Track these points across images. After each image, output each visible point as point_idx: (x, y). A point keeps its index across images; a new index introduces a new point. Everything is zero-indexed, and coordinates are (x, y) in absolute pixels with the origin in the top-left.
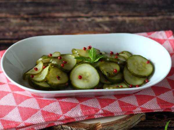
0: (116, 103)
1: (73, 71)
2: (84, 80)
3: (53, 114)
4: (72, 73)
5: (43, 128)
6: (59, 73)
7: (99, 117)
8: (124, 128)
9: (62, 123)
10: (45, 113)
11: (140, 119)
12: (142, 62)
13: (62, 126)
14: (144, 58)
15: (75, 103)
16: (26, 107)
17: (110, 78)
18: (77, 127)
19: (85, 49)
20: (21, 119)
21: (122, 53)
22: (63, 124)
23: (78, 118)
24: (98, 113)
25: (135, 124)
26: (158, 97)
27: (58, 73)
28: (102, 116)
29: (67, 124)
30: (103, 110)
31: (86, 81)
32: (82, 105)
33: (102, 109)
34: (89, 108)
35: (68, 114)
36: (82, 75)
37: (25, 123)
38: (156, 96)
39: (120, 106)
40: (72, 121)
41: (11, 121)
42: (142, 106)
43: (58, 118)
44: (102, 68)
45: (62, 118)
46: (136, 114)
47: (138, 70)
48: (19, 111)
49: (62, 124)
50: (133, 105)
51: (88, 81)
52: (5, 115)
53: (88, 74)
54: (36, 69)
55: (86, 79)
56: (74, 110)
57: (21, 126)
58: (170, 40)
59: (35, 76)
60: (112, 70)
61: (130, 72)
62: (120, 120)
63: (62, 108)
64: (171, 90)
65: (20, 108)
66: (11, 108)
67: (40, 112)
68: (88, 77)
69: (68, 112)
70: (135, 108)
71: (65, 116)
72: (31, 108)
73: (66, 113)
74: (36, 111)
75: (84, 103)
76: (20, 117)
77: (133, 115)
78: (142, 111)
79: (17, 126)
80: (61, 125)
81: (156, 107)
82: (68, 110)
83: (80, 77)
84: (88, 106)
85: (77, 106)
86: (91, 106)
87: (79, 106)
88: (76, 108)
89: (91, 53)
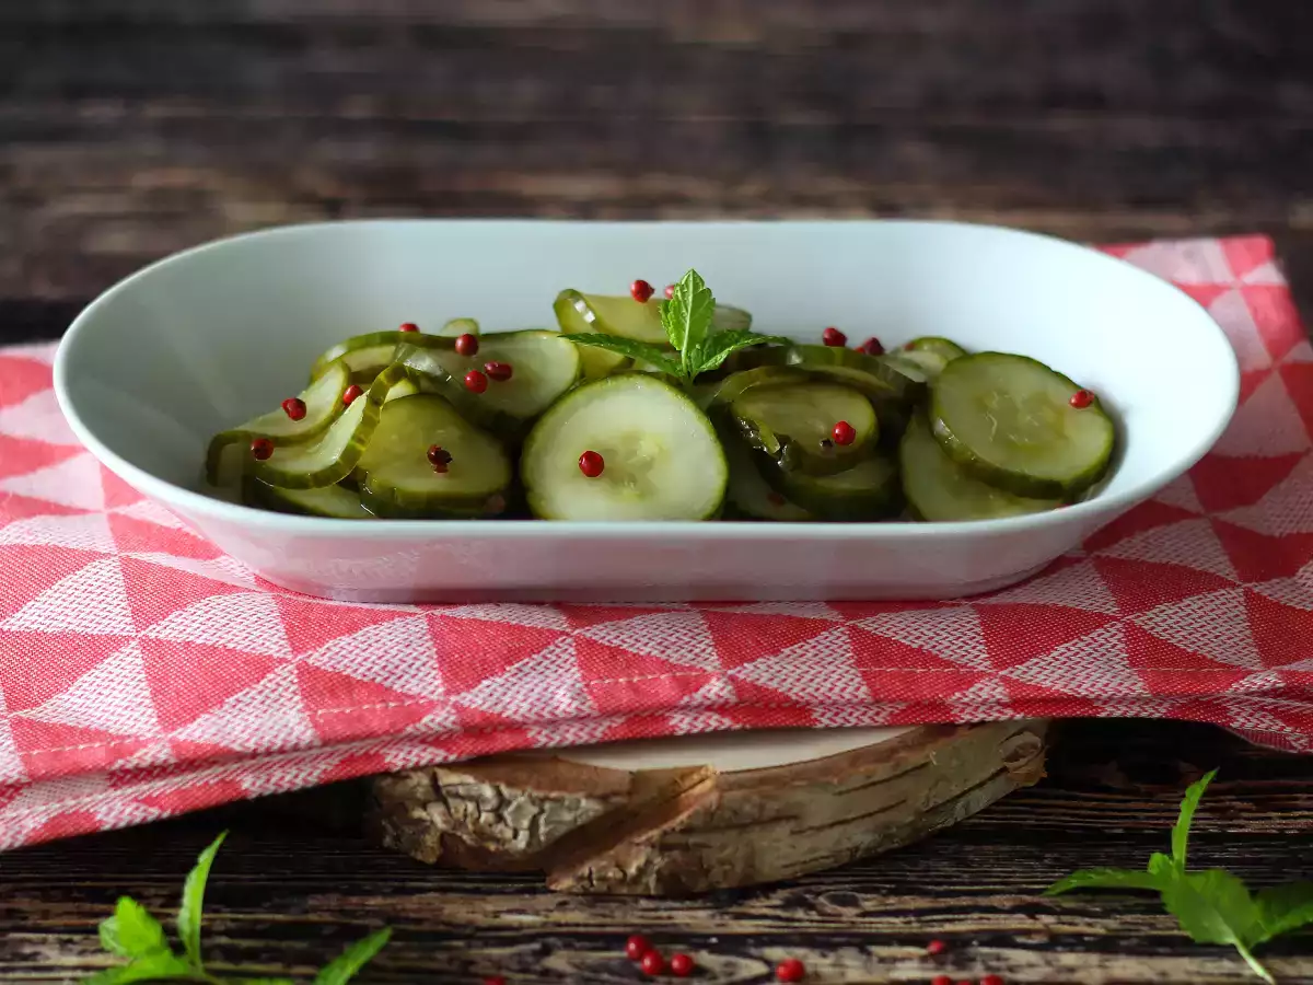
0: (836, 641)
1: (549, 421)
2: (617, 482)
3: (381, 691)
4: (541, 434)
5: (299, 782)
6: (449, 434)
7: (700, 725)
8: (882, 817)
9: (440, 755)
10: (320, 686)
11: (1004, 770)
12: (1041, 400)
13: (434, 779)
14: (1057, 374)
15: (540, 632)
16: (199, 641)
17: (801, 480)
18: (538, 787)
19: (643, 290)
20: (154, 720)
21: (911, 346)
22: (446, 765)
23: (554, 723)
24: (698, 696)
26: (1138, 622)
27: (439, 431)
28: (727, 722)
29: (477, 764)
30: (732, 679)
31: (628, 492)
32: (591, 643)
33: (724, 674)
34: (636, 662)
35: (482, 698)
36: (612, 452)
37: (176, 745)
38: (1124, 612)
39: (859, 663)
40: (505, 742)
41: (86, 731)
42: (1017, 672)
43: (415, 714)
44: (753, 412)
45: (440, 719)
46: (971, 725)
47: (1001, 440)
48: (148, 669)
49: (438, 760)
50: (948, 664)
51: (645, 491)
52: (49, 697)
53: (647, 448)
54: (298, 410)
55: (633, 479)
56: (526, 669)
57: (148, 760)
58: (1249, 291)
59: (277, 453)
60: (822, 428)
61: (947, 451)
62: (855, 757)
63: (443, 658)
64: (1234, 586)
65: (153, 648)
66: (94, 649)
67: (286, 675)
68: (648, 465)
69: (485, 683)
70: (966, 679)
71: (459, 708)
72: (231, 646)
73: (469, 687)
74: (261, 666)
75: (602, 633)
76: (147, 702)
77: (949, 728)
78: (1016, 704)
79: (120, 762)
80: (430, 769)
81: (1118, 680)
82: (485, 670)
83: (593, 465)
84: (630, 650)
85: (552, 647)
86: (653, 654)
87: (566, 651)
88: (546, 663)
89: (678, 311)
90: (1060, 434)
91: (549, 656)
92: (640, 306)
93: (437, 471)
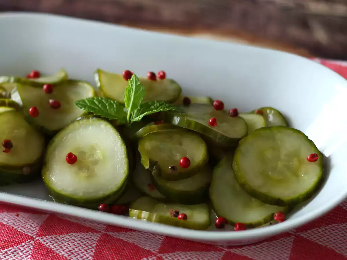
2: (81, 168)
4: (57, 139)
12: (296, 154)
14: (310, 142)
17: (160, 182)
19: (128, 75)
21: (261, 112)
27: (16, 131)
31: (83, 174)
32: (40, 245)
36: (83, 153)
47: (264, 174)
51: (91, 175)
53: (99, 155)
55: (88, 169)
56: (9, 253)
61: (235, 177)
68: (96, 163)
75: (48, 241)
83: (72, 159)
84: (56, 251)
85: (23, 244)
86: (65, 255)
87: (29, 246)
88: (19, 251)
89: (129, 92)
90: (296, 174)
91: (21, 248)
93: (4, 151)
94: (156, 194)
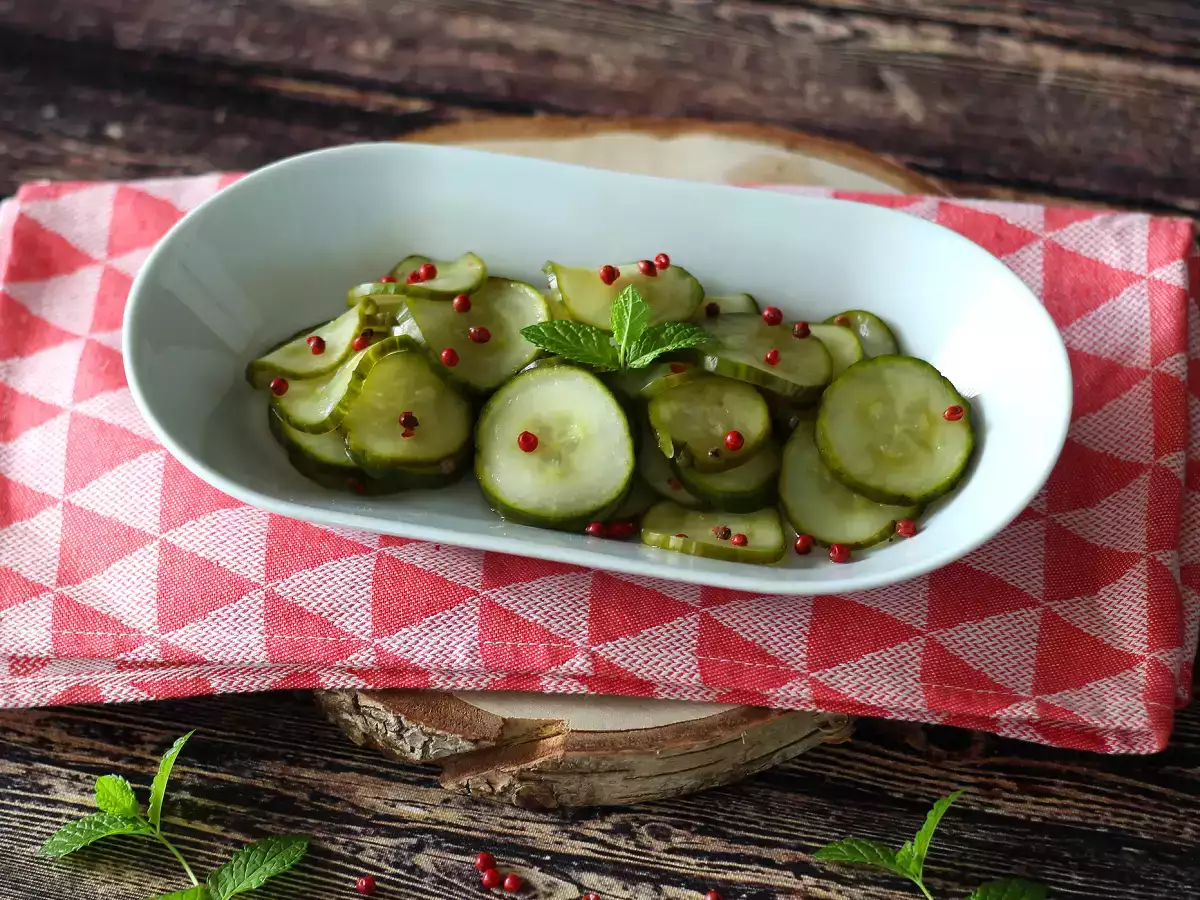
0: (687, 627)
1: (507, 393)
2: (546, 459)
3: (324, 625)
4: (496, 404)
5: (254, 688)
6: (427, 393)
7: (563, 689)
8: (703, 770)
9: (361, 684)
10: (282, 614)
11: (817, 731)
12: (921, 407)
13: (355, 699)
14: (945, 379)
15: (455, 587)
16: (201, 554)
17: (691, 476)
18: (427, 724)
19: (610, 275)
20: (155, 619)
21: (846, 321)
22: (363, 691)
23: (450, 673)
24: (563, 668)
25: (784, 756)
26: (939, 638)
27: (417, 393)
28: (584, 689)
29: (385, 695)
30: (593, 655)
31: (552, 470)
32: (492, 604)
33: (587, 651)
34: (523, 628)
35: (396, 644)
36: (547, 430)
37: (165, 647)
38: (930, 628)
39: (700, 651)
40: (411, 682)
41: (105, 618)
42: (823, 676)
43: (343, 651)
45: (363, 658)
46: (782, 712)
47: (873, 451)
48: (160, 572)
49: (359, 687)
50: (774, 660)
51: (566, 472)
52: (89, 575)
53: (576, 432)
54: (320, 346)
55: (559, 458)
56: (438, 622)
57: (143, 657)
59: (294, 387)
60: (720, 430)
61: (823, 459)
63: (377, 602)
64: (1034, 604)
65: (169, 551)
66: (129, 539)
67: (256, 599)
68: (573, 446)
69: (404, 630)
70: (781, 677)
71: (379, 651)
72: (222, 564)
73: (391, 633)
74: (240, 588)
75: (503, 596)
76: (153, 602)
77: (763, 712)
78: (818, 703)
79: (122, 655)
80: (353, 693)
81: (903, 695)
82: (408, 621)
83: (529, 443)
84: (522, 615)
85: (461, 605)
86: (538, 622)
87: (471, 609)
88: (455, 617)
89: (621, 313)
90: (925, 445)
91: (458, 612)
92: (605, 287)
93: (404, 435)
94: (684, 496)
